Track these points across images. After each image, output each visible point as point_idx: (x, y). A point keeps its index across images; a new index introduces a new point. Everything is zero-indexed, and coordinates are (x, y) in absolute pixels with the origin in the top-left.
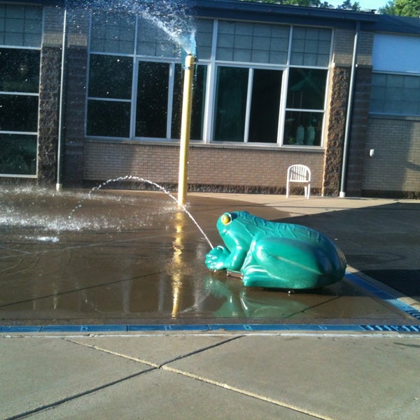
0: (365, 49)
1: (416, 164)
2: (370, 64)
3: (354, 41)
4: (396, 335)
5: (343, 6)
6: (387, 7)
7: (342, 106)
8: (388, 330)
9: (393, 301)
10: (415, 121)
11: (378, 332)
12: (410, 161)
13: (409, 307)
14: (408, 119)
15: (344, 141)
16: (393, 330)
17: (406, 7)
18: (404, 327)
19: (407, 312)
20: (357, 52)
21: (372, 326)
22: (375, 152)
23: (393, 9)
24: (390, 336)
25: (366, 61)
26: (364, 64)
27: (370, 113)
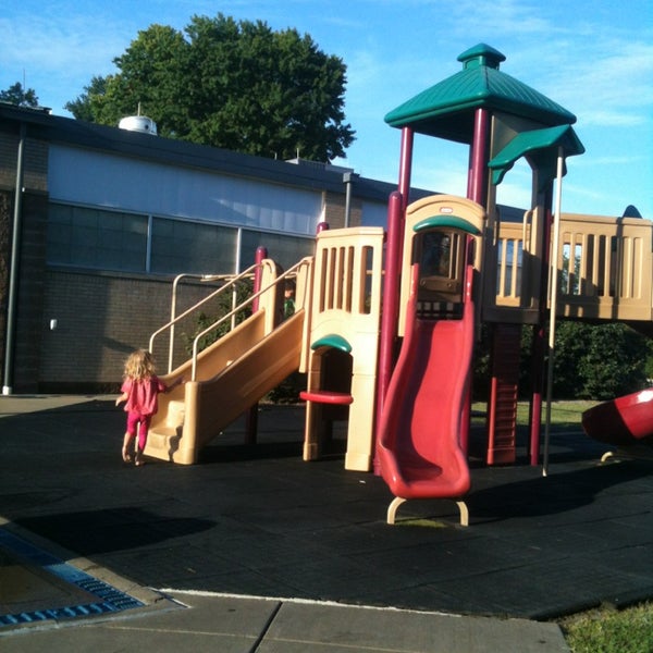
0: (34, 164)
1: (122, 341)
2: (45, 189)
3: (17, 152)
4: (51, 626)
5: (9, 92)
6: (79, 102)
7: (3, 250)
8: (41, 619)
9: (57, 568)
10: (117, 278)
11: (23, 624)
12: (112, 337)
13: (81, 574)
14: (105, 274)
15: (7, 307)
16: (49, 617)
17: (108, 106)
18: (67, 610)
19: (76, 582)
20: (22, 170)
21: (14, 616)
22: (58, 324)
23: (89, 107)
24: (43, 629)
25: (39, 183)
26: (36, 188)
27: (49, 263)
